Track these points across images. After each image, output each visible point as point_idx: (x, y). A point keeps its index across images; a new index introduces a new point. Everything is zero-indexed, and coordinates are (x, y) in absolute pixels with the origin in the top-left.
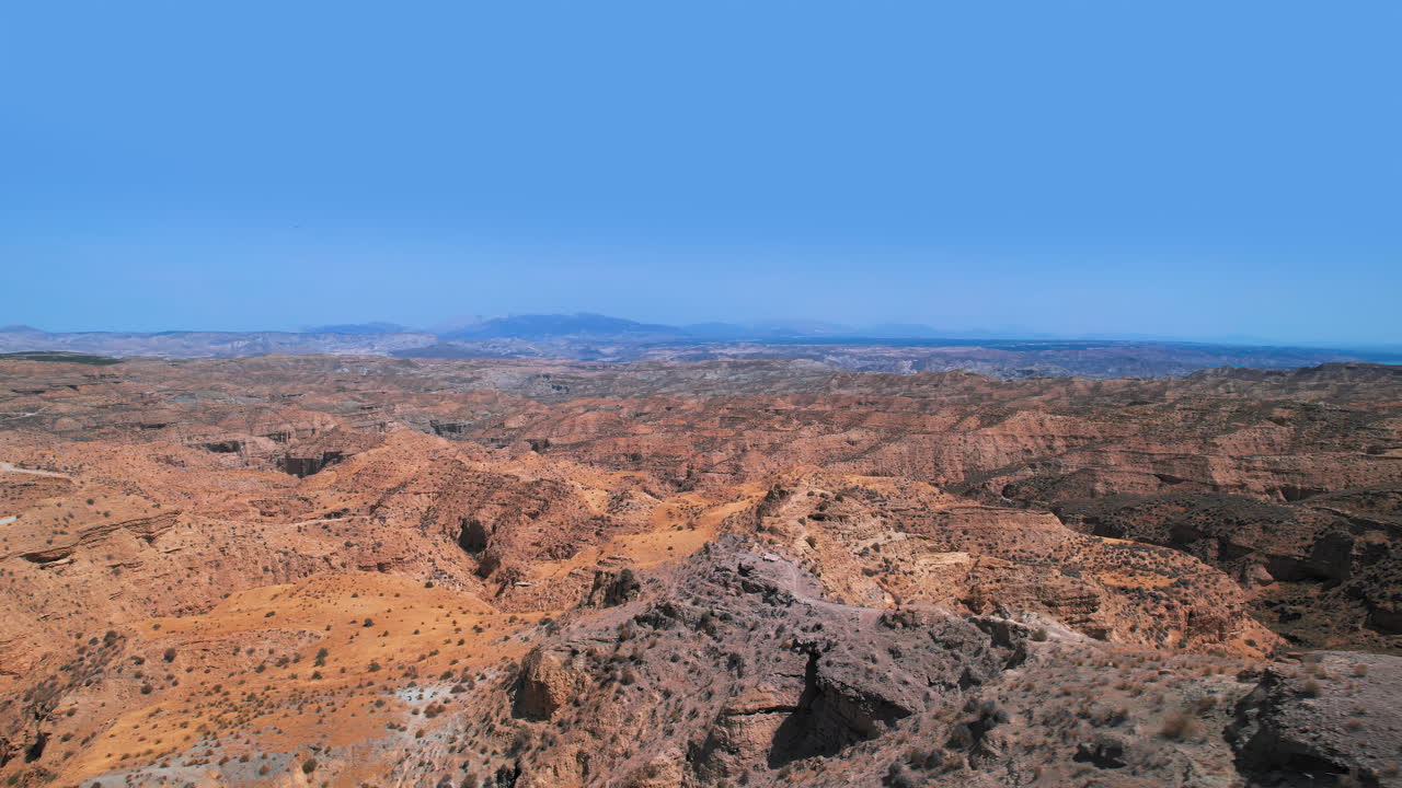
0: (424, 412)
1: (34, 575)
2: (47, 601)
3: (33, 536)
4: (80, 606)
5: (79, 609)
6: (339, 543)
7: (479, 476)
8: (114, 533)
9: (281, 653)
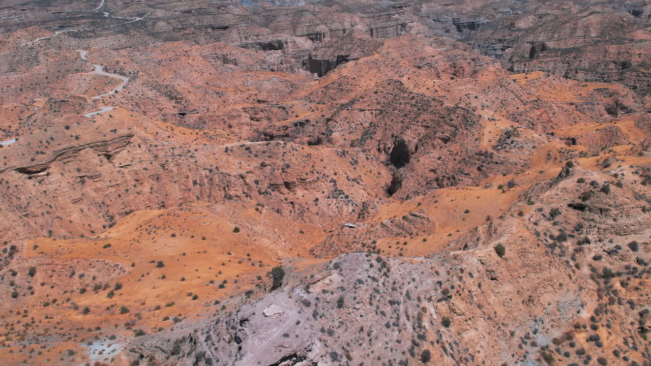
0: (448, 11)
1: (22, 184)
2: (29, 203)
3: (23, 154)
4: (51, 207)
5: (50, 210)
6: (256, 163)
7: (413, 98)
8: (82, 152)
9: (99, 280)
